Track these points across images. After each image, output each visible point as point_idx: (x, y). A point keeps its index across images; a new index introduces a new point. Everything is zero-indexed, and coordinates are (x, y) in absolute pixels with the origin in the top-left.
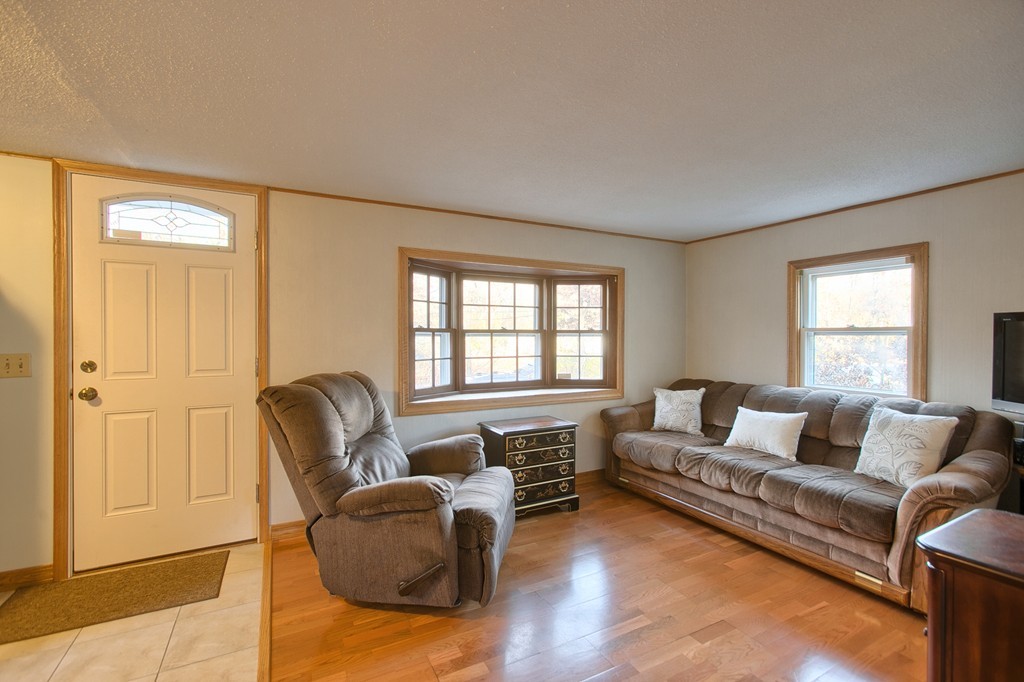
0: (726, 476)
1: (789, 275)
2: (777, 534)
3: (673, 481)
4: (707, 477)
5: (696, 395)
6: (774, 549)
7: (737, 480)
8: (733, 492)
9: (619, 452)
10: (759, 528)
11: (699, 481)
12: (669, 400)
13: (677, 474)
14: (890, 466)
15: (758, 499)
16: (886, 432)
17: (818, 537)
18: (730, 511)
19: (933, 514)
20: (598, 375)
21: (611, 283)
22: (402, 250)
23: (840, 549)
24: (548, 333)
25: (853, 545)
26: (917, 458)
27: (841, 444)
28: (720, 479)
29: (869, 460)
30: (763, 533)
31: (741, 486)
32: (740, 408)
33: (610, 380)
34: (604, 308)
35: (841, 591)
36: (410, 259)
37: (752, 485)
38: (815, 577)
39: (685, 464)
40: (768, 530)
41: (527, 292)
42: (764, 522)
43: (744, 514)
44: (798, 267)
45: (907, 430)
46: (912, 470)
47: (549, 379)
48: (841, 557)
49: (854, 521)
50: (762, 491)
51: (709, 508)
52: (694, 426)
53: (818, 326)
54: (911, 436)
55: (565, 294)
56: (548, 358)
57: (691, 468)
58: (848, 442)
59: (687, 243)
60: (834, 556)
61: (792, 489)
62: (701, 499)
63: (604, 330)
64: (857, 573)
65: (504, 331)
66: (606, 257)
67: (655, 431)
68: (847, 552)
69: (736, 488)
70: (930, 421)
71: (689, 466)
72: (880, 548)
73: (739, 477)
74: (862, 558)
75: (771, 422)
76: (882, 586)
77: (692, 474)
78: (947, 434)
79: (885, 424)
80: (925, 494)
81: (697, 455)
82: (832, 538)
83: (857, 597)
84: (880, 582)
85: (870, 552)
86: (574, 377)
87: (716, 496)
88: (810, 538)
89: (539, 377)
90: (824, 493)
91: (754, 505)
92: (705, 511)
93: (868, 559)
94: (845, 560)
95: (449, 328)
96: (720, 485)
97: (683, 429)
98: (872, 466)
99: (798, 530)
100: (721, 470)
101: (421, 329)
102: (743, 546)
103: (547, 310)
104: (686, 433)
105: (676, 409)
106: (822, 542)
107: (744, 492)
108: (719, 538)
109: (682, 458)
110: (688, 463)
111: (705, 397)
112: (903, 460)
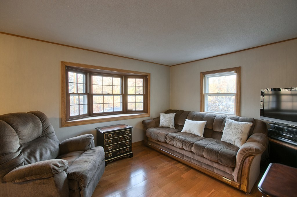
0: (182, 144)
1: (201, 77)
2: (198, 163)
3: (165, 145)
4: (175, 144)
5: (173, 115)
6: (197, 169)
7: (185, 146)
8: (184, 149)
9: (147, 135)
10: (192, 162)
11: (173, 145)
12: (164, 117)
13: (166, 143)
14: (232, 139)
15: (192, 152)
16: (231, 127)
17: (211, 165)
18: (183, 155)
19: (248, 158)
20: (142, 109)
21: (146, 78)
22: (62, 63)
23: (218, 169)
24: (124, 95)
25: (222, 168)
26: (240, 137)
27: (216, 131)
28: (180, 145)
29: (225, 137)
30: (193, 163)
31: (186, 147)
32: (186, 119)
33: (146, 110)
34: (144, 86)
35: (218, 184)
36: (66, 66)
37: (190, 147)
38: (210, 179)
39: (168, 139)
40: (195, 162)
41: (117, 81)
42: (194, 160)
43: (187, 157)
44: (203, 74)
45: (237, 127)
46: (239, 141)
47: (125, 110)
48: (218, 172)
49: (223, 160)
50: (193, 149)
51: (176, 154)
52: (172, 126)
53: (209, 93)
54: (238, 129)
55: (131, 81)
56: (125, 103)
57: (170, 141)
58: (218, 130)
59: (170, 66)
60: (216, 171)
61: (202, 149)
62: (174, 151)
63: (144, 94)
64: (223, 177)
65: (108, 94)
66: (144, 69)
67: (160, 127)
68: (220, 170)
69: (185, 148)
70: (244, 124)
71: (170, 140)
72: (231, 169)
73: (186, 144)
74: (225, 172)
75: (196, 124)
76: (231, 182)
77: (171, 143)
78: (249, 128)
79: (230, 125)
80: (246, 151)
81: (172, 136)
82: (215, 165)
83: (223, 186)
84: (231, 181)
85: (227, 170)
86: (134, 110)
87: (178, 150)
88: (208, 165)
89: (121, 110)
90: (213, 150)
91: (190, 154)
92: (175, 155)
93: (227, 173)
94: (219, 173)
95: (86, 93)
96: (180, 147)
97: (168, 126)
98: (226, 139)
99: (204, 162)
100: (180, 142)
101: (73, 94)
102: (187, 168)
103: (124, 87)
104: (170, 128)
105: (167, 120)
106: (212, 167)
107: (187, 149)
108: (179, 165)
109: (168, 138)
110: (169, 139)
111: (175, 116)
112: (236, 137)
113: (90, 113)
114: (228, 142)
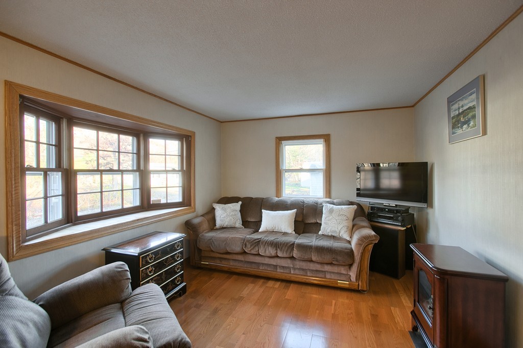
0: (275, 249)
1: (276, 144)
2: (301, 272)
3: (240, 258)
4: (263, 252)
5: (237, 206)
6: (300, 281)
7: (281, 250)
8: (278, 257)
10: (292, 272)
11: (259, 255)
12: (225, 210)
13: (244, 253)
14: (336, 229)
15: (292, 258)
16: (333, 214)
17: (321, 269)
18: (276, 266)
19: (367, 248)
20: (179, 199)
21: (187, 139)
22: (9, 85)
23: (331, 272)
24: (142, 172)
25: (335, 269)
26: (346, 224)
27: (309, 222)
28: (271, 251)
29: (326, 228)
30: (295, 275)
31: (283, 253)
32: (263, 210)
33: (187, 201)
34: (182, 156)
35: (333, 292)
36: (21, 96)
37: (289, 251)
38: (320, 289)
39: (249, 246)
40: (297, 272)
41: (128, 142)
42: (294, 269)
43: (283, 267)
44: (280, 140)
45: (341, 213)
46: (345, 230)
47: (146, 204)
48: (331, 276)
49: (339, 258)
50: (295, 253)
51: (263, 268)
52: (239, 224)
53: (287, 168)
54: (343, 215)
55: (156, 145)
56: (145, 192)
57: (253, 248)
58: (312, 221)
59: (222, 122)
60: (328, 276)
61: (310, 249)
62: (258, 264)
63: (182, 170)
64: (339, 281)
65: (111, 171)
66: (186, 123)
67: (217, 229)
68: (333, 273)
69: (280, 254)
70: (348, 208)
71: (252, 247)
72: (347, 267)
73: (282, 248)
74: (340, 274)
75: (283, 216)
76: (349, 284)
77: (253, 252)
79: (331, 211)
80: (365, 240)
81: (255, 240)
82: (327, 268)
83: (338, 292)
84: (348, 283)
85: (343, 270)
86: (163, 201)
87: (267, 261)
88: (317, 271)
89: (138, 203)
90: (324, 248)
91: (289, 261)
92: (262, 270)
93: (342, 274)
94: (333, 277)
96: (271, 254)
97: (233, 225)
98: (328, 231)
99: (311, 268)
100: (271, 246)
101: (31, 169)
102: (284, 284)
103: (142, 156)
104: (235, 228)
105: (227, 215)
106: (322, 271)
107: (285, 255)
108: (270, 284)
109: (247, 244)
110: (251, 246)
111: (241, 206)
112: (341, 226)
113: (71, 217)
114: (330, 234)
